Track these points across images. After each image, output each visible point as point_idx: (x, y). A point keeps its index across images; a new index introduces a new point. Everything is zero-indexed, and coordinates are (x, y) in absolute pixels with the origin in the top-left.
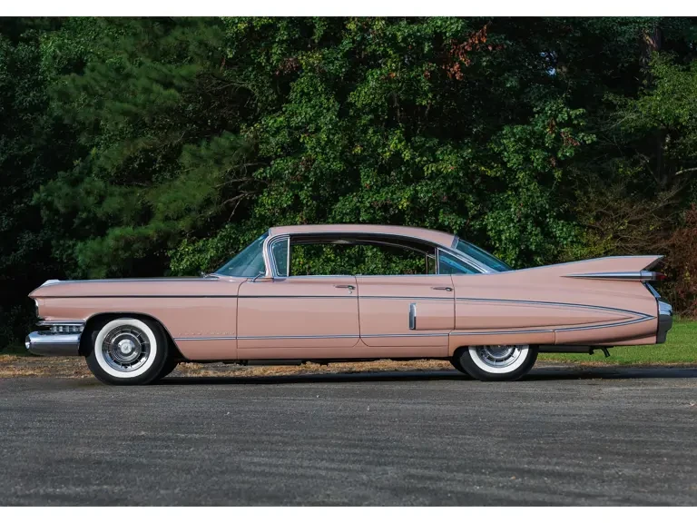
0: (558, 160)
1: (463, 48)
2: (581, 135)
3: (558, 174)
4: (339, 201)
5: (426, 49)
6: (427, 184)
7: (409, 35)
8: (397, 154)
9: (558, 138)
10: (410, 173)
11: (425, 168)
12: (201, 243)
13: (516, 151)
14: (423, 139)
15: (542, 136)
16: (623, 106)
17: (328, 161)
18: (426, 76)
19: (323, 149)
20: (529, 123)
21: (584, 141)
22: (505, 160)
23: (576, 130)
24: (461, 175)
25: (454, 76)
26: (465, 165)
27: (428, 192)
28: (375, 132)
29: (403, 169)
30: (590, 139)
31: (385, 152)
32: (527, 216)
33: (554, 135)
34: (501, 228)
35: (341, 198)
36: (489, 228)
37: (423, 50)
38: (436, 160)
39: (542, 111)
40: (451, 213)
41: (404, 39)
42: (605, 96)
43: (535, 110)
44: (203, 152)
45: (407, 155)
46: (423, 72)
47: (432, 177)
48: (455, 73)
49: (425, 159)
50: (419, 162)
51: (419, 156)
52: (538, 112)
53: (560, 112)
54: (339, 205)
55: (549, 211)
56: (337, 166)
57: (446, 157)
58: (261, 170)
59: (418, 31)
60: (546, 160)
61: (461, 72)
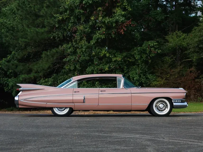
0: (150, 57)
1: (124, 25)
2: (157, 50)
3: (150, 61)
4: (88, 68)
5: (114, 25)
6: (113, 64)
7: (109, 21)
8: (105, 55)
9: (150, 51)
10: (108, 60)
11: (113, 59)
12: (47, 80)
13: (138, 54)
14: (112, 51)
15: (146, 50)
17: (85, 57)
19: (83, 53)
20: (142, 47)
21: (158, 52)
22: (135, 57)
23: (155, 49)
24: (123, 61)
25: (121, 33)
26: (123, 58)
27: (113, 66)
28: (98, 49)
29: (106, 59)
31: (101, 54)
32: (141, 73)
34: (134, 76)
35: (88, 67)
36: (131, 76)
37: (113, 25)
38: (115, 57)
41: (108, 22)
44: (48, 53)
45: (108, 55)
46: (112, 32)
47: (115, 61)
48: (122, 32)
49: (113, 56)
50: (111, 57)
51: (111, 55)
54: (88, 69)
55: (147, 71)
56: (87, 58)
57: (118, 56)
58: (65, 59)
59: (112, 20)
60: (147, 57)
61: (124, 32)
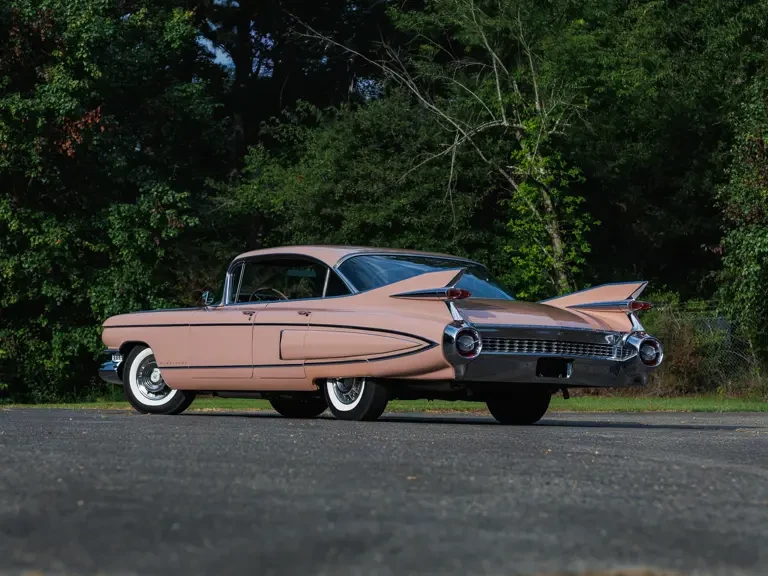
0: (162, 240)
1: (76, 125)
2: (185, 217)
3: (160, 253)
5: (40, 124)
6: (31, 255)
7: (23, 109)
8: (3, 224)
9: (163, 220)
10: (15, 243)
11: (32, 239)
13: (121, 229)
14: (29, 211)
15: (148, 215)
16: (223, 193)
18: (37, 150)
20: (134, 203)
21: (188, 224)
22: (111, 236)
23: (181, 213)
24: (66, 248)
25: (65, 151)
26: (69, 240)
27: (32, 262)
29: (8, 238)
30: (193, 222)
32: (129, 292)
33: (159, 216)
34: (104, 302)
36: (93, 301)
37: (36, 123)
38: (41, 232)
39: (147, 193)
40: (54, 285)
41: (18, 113)
42: (206, 182)
43: (141, 190)
45: (14, 225)
46: (34, 146)
47: (38, 249)
48: (67, 149)
49: (32, 230)
50: (27, 233)
51: (26, 227)
52: (144, 193)
53: (166, 194)
55: (151, 287)
57: (52, 230)
59: (33, 106)
60: (150, 239)
61: (73, 148)
